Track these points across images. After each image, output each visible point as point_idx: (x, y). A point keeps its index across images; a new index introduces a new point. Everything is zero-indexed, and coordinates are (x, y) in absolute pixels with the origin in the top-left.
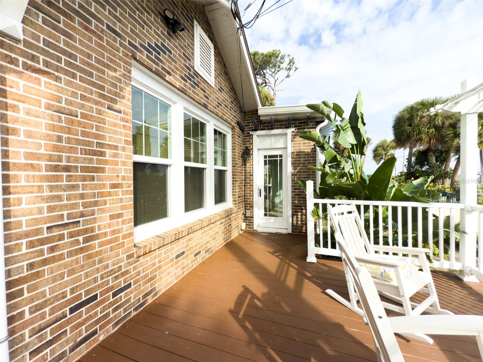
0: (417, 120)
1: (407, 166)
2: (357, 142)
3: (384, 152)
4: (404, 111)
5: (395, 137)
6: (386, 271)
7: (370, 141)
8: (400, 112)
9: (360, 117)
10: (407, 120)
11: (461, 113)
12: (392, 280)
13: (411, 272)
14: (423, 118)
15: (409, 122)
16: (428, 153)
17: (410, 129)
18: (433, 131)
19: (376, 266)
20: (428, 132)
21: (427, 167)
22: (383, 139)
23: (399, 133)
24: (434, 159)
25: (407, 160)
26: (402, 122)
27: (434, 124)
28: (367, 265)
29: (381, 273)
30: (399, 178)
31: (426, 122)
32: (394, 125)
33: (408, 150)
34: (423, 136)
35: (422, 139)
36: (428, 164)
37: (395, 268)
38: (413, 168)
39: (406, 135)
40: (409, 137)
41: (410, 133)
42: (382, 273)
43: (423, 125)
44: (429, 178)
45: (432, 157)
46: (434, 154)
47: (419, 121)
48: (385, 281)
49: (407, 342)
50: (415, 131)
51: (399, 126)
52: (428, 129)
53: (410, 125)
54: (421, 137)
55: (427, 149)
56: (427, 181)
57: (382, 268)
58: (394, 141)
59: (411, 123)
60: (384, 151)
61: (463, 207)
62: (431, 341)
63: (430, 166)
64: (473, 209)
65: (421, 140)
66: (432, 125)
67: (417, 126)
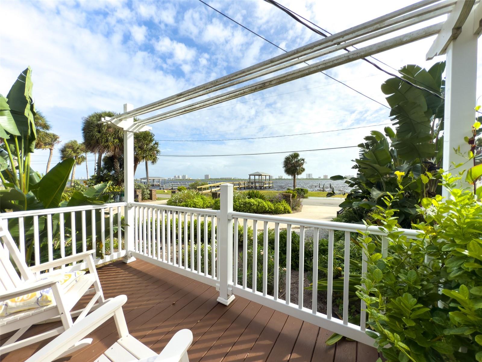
0: (105, 129)
1: (97, 169)
2: (21, 133)
3: (74, 155)
4: (93, 117)
5: (85, 140)
6: (44, 294)
7: (58, 139)
8: (90, 117)
9: (29, 102)
10: (96, 126)
11: (124, 129)
12: (50, 301)
13: (76, 281)
14: (110, 128)
15: (98, 129)
16: (114, 160)
17: (98, 135)
18: (117, 142)
19: (30, 295)
20: (114, 141)
21: (114, 172)
22: (73, 140)
23: (89, 136)
24: (119, 165)
25: (97, 164)
26: (92, 126)
27: (118, 136)
28: (16, 299)
29: (36, 299)
30: (91, 181)
31: (112, 132)
32: (84, 127)
33: (97, 155)
34: (110, 144)
35: (109, 146)
36: (114, 170)
37: (53, 286)
38: (103, 172)
39: (95, 140)
40: (97, 143)
41: (98, 138)
42: (38, 299)
43: (110, 134)
44: (108, 183)
45: (117, 164)
46: (119, 161)
47: (106, 130)
48: (42, 306)
49: (67, 360)
50: (103, 138)
51: (89, 131)
52: (114, 139)
53: (99, 132)
54: (108, 145)
55: (113, 156)
56: (106, 186)
57: (38, 294)
58: (84, 143)
59: (99, 129)
60: (74, 152)
61: (126, 205)
62: (89, 341)
63: (115, 171)
64: (132, 205)
65: (107, 147)
66: (117, 136)
67: (105, 134)
